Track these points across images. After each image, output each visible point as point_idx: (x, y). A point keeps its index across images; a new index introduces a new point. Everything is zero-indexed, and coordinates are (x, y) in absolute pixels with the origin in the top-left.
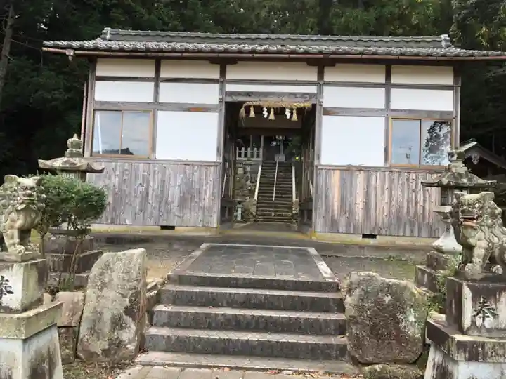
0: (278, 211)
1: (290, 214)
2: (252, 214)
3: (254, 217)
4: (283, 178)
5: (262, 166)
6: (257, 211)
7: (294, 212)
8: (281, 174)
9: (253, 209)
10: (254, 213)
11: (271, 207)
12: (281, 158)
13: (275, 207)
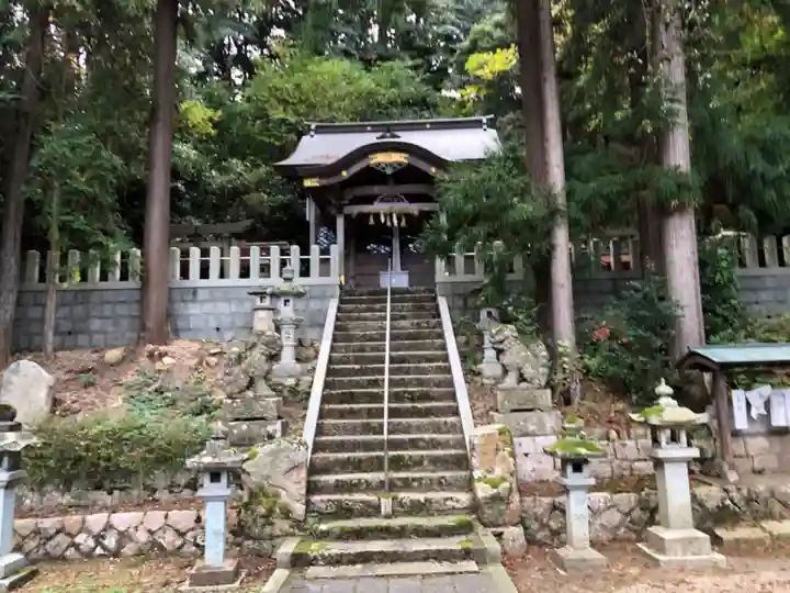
0: (407, 484)
1: (464, 498)
2: (287, 513)
3: (299, 524)
4: (410, 337)
5: (342, 301)
6: (312, 488)
7: (483, 491)
8: (403, 323)
9: (292, 492)
10: (299, 509)
11: (377, 465)
12: (395, 278)
13: (397, 463)
